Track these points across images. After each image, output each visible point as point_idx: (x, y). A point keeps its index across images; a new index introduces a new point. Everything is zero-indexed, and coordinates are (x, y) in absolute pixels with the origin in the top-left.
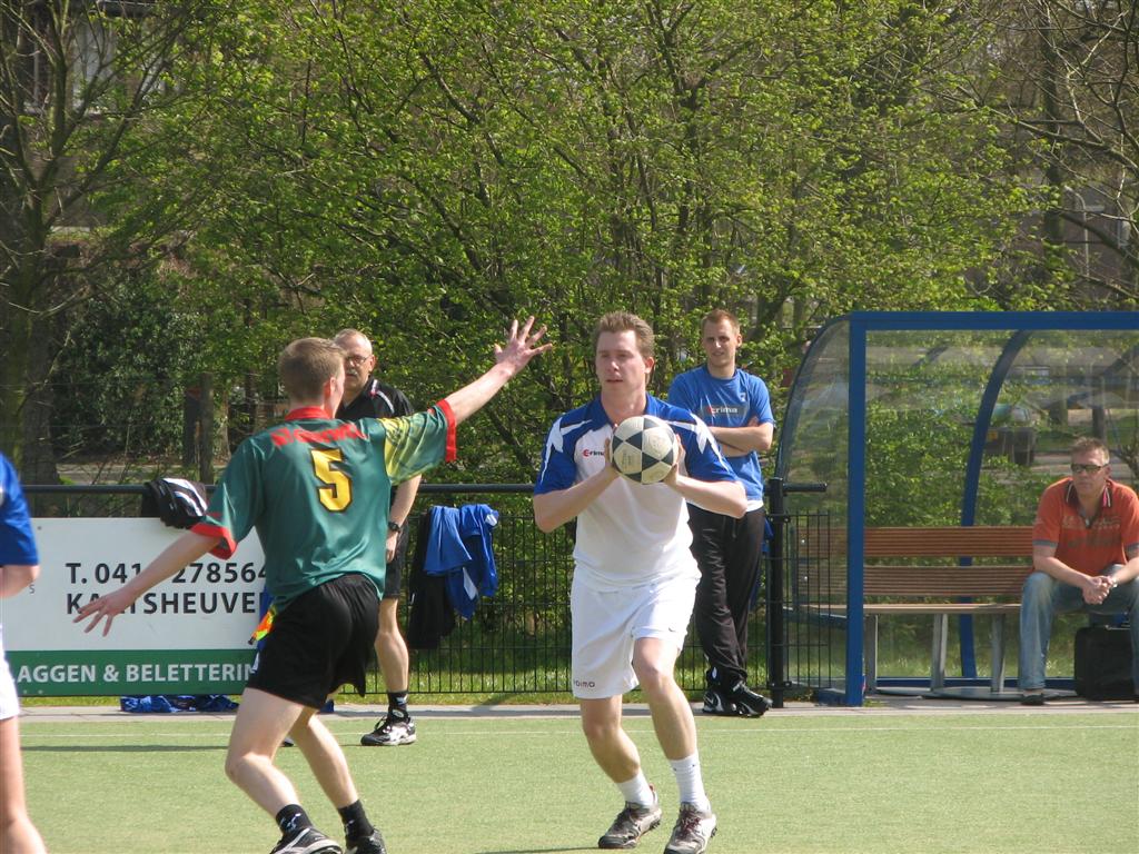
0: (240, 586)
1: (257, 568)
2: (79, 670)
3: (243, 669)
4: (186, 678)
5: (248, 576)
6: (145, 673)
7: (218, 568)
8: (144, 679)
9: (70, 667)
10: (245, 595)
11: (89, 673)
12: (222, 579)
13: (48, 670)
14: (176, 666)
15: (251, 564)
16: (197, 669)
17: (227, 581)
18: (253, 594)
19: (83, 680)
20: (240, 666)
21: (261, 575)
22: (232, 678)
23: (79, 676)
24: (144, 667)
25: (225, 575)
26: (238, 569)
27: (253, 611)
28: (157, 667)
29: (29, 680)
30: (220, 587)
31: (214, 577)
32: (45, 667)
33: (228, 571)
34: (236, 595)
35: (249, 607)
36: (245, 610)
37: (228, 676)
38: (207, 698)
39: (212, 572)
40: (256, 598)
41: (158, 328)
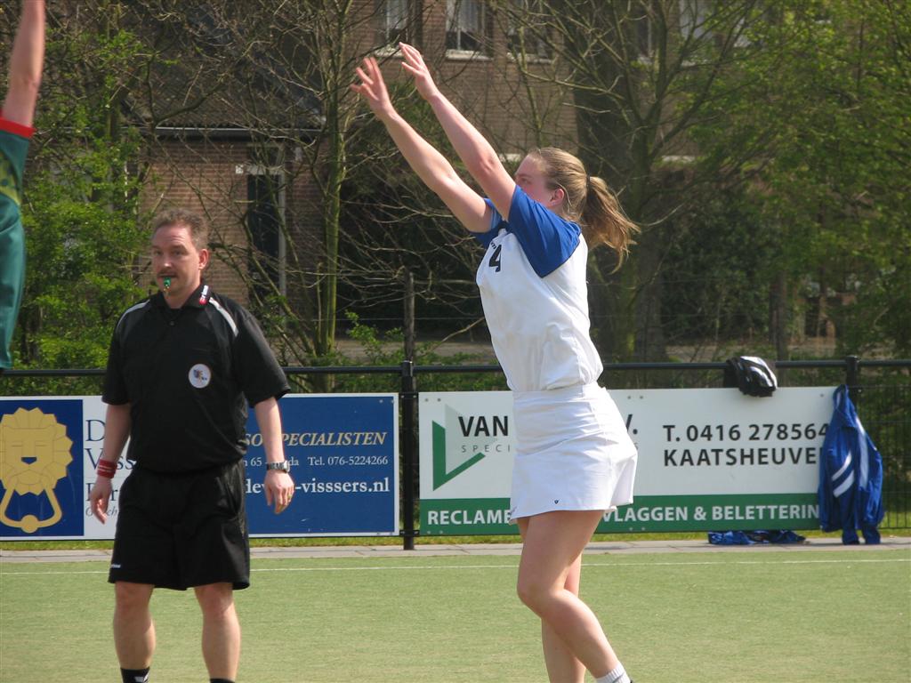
0: (804, 443)
1: (817, 428)
2: (674, 511)
3: (807, 509)
4: (761, 517)
5: (810, 434)
6: (727, 513)
7: (786, 428)
8: (727, 518)
9: (667, 509)
10: (808, 450)
11: (682, 514)
12: (789, 437)
13: (649, 512)
14: (752, 507)
15: (812, 425)
16: (769, 510)
17: (793, 438)
18: (813, 449)
19: (678, 519)
20: (804, 507)
21: (820, 433)
22: (798, 517)
23: (674, 516)
24: (727, 508)
25: (792, 434)
26: (802, 429)
27: (814, 462)
28: (737, 508)
29: (634, 519)
30: (788, 443)
31: (782, 435)
32: (646, 509)
33: (794, 430)
34: (800, 450)
35: (811, 459)
36: (808, 462)
37: (795, 515)
38: (778, 532)
39: (781, 432)
40: (817, 452)
41: (748, 236)
